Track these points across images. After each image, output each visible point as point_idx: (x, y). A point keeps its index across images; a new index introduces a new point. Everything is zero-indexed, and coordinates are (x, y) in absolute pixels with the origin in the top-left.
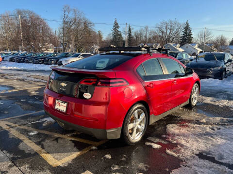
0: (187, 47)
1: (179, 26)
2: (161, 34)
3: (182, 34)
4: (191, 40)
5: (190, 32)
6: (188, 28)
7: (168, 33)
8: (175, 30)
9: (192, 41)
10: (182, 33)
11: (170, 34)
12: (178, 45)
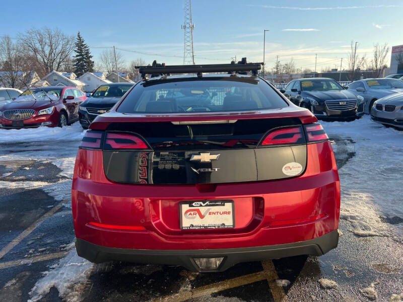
0: (89, 79)
1: (66, 40)
2: (31, 53)
3: (73, 55)
4: (92, 66)
5: (87, 53)
6: (83, 45)
7: (47, 52)
8: (60, 48)
9: (93, 68)
10: (75, 54)
11: (50, 54)
12: (73, 75)
